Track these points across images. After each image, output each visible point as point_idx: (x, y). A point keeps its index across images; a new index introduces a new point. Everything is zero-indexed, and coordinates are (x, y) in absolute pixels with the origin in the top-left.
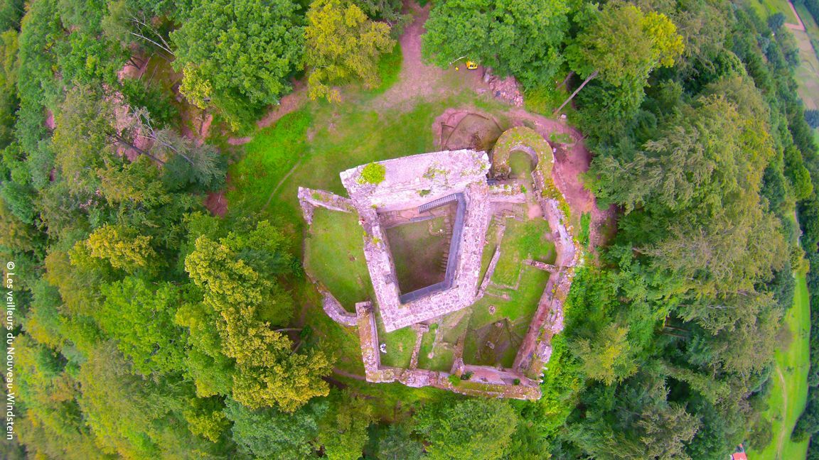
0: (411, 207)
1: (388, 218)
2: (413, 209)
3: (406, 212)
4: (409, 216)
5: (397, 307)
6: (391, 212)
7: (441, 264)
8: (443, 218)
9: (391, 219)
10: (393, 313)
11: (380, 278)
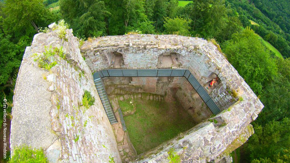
0: (112, 131)
1: (127, 153)
2: (114, 130)
3: (118, 136)
4: (121, 132)
5: (242, 103)
6: (120, 151)
7: (158, 102)
8: (120, 102)
9: (128, 151)
10: (250, 105)
11: (224, 134)
